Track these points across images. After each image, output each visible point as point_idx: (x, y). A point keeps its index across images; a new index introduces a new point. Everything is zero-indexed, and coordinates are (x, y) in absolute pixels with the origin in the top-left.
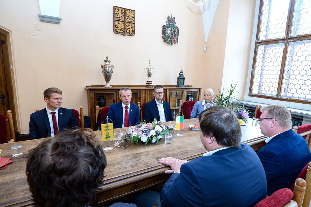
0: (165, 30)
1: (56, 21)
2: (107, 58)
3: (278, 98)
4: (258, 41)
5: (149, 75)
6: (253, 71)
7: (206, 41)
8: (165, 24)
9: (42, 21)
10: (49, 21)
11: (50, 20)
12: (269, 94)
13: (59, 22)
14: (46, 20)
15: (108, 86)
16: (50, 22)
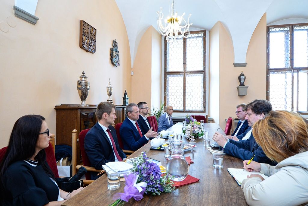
0: (113, 53)
1: (32, 20)
2: (83, 73)
3: (184, 111)
4: (166, 72)
5: (110, 94)
6: (165, 93)
7: (132, 67)
8: (112, 47)
9: (17, 15)
10: (25, 17)
11: (27, 17)
12: (178, 109)
13: (34, 22)
14: (21, 15)
15: (85, 104)
16: (26, 19)
